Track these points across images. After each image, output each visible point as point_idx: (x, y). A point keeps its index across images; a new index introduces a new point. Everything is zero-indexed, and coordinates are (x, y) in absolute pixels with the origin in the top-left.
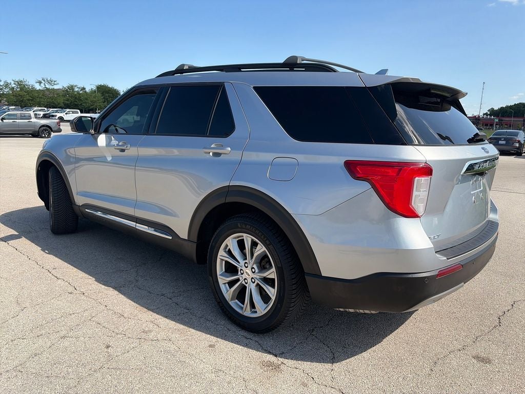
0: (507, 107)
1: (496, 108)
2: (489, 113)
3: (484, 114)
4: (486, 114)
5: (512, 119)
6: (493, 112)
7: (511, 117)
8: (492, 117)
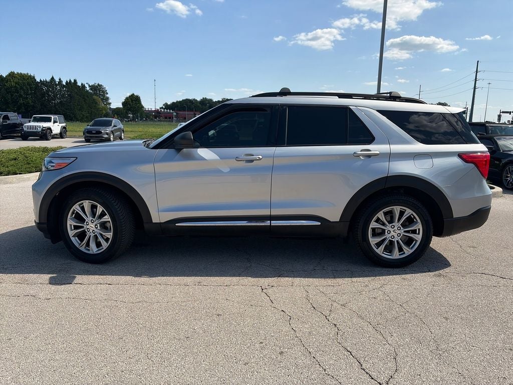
0: (177, 102)
1: (169, 103)
2: (164, 107)
3: (161, 108)
4: (162, 108)
5: (187, 113)
6: (167, 106)
7: (185, 110)
8: (171, 111)
